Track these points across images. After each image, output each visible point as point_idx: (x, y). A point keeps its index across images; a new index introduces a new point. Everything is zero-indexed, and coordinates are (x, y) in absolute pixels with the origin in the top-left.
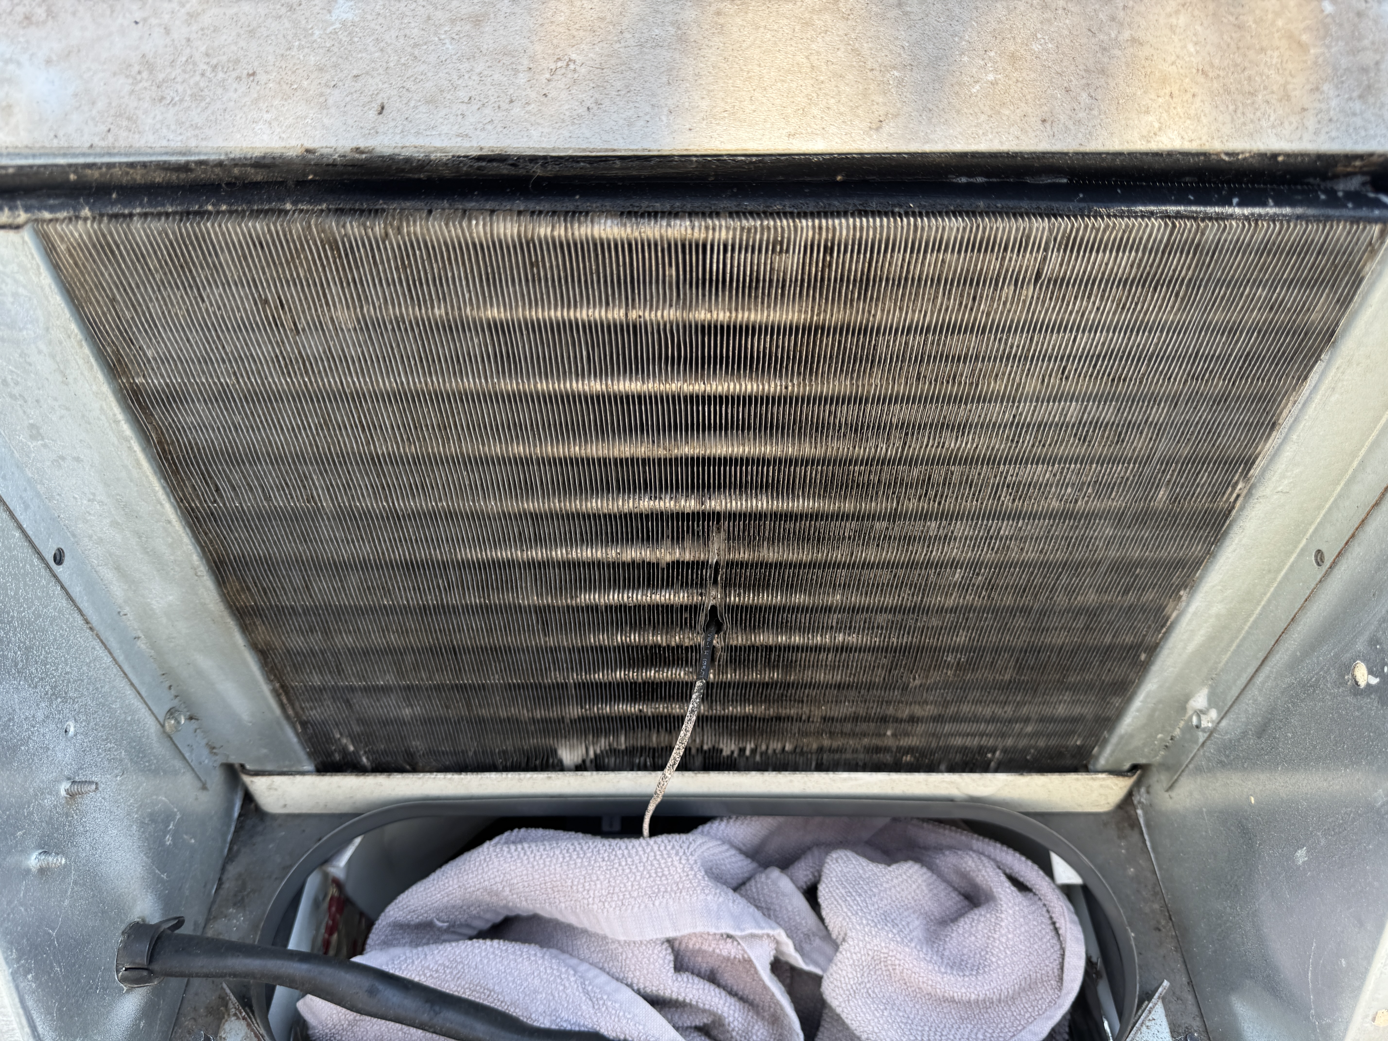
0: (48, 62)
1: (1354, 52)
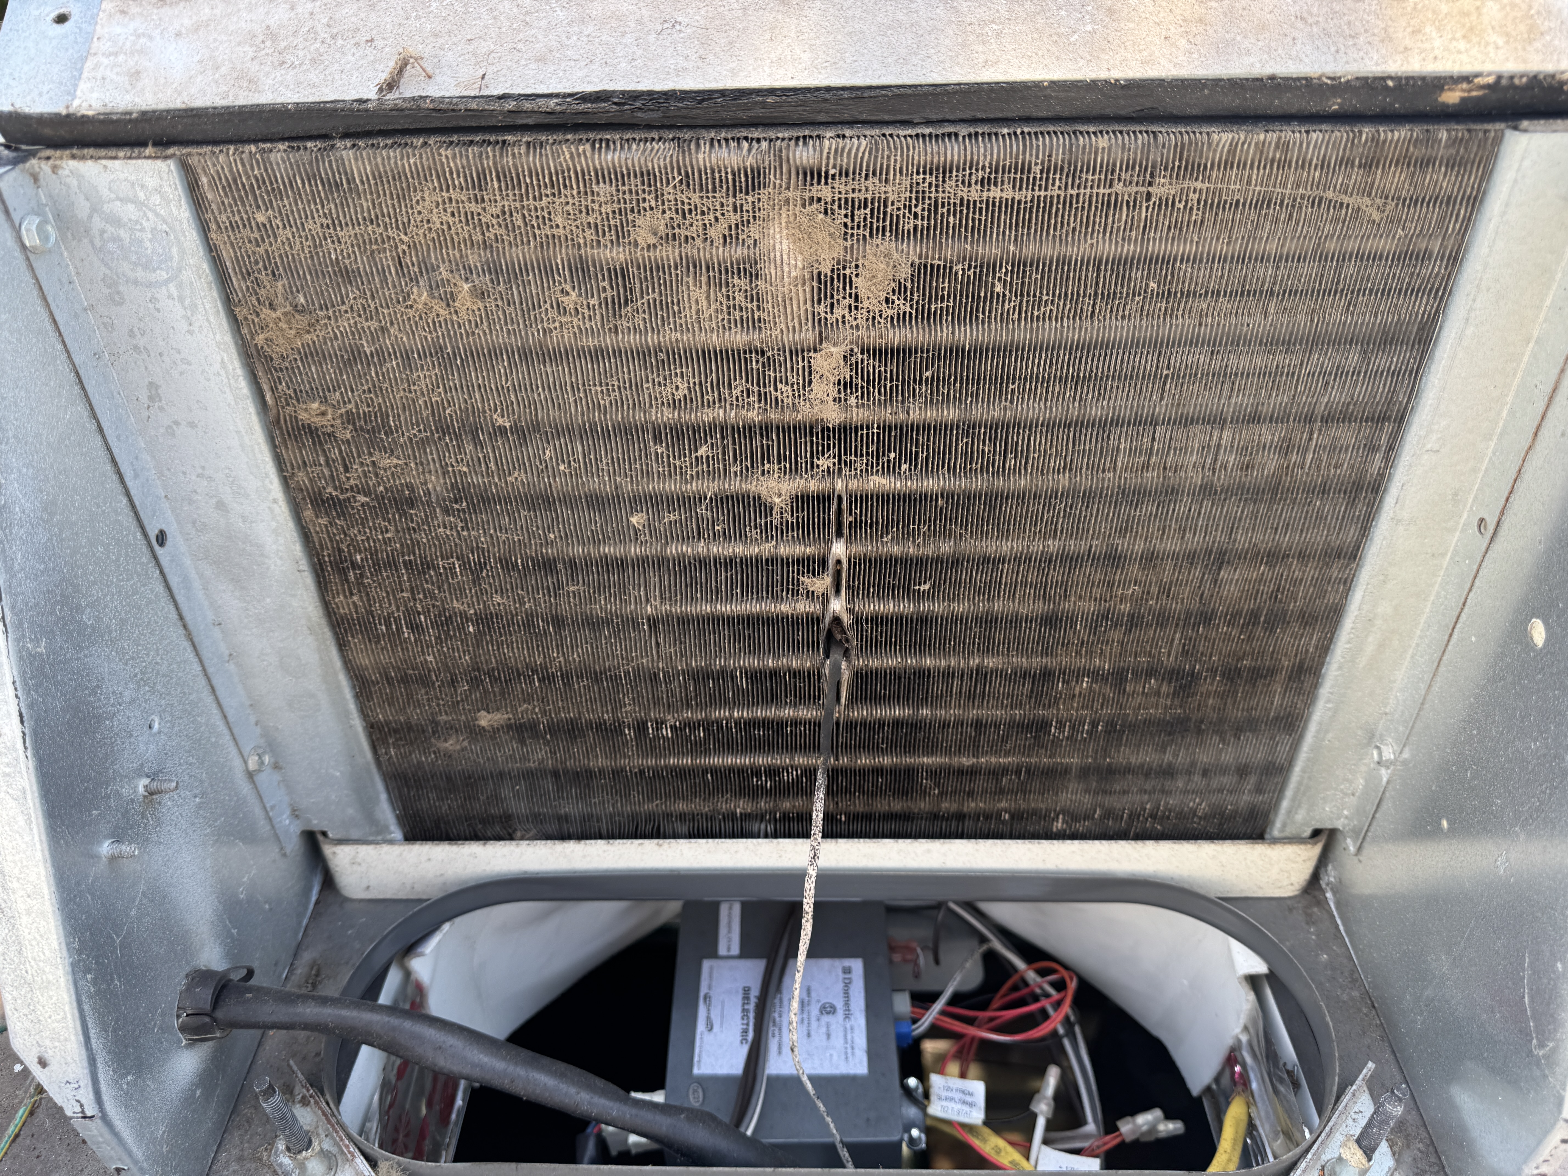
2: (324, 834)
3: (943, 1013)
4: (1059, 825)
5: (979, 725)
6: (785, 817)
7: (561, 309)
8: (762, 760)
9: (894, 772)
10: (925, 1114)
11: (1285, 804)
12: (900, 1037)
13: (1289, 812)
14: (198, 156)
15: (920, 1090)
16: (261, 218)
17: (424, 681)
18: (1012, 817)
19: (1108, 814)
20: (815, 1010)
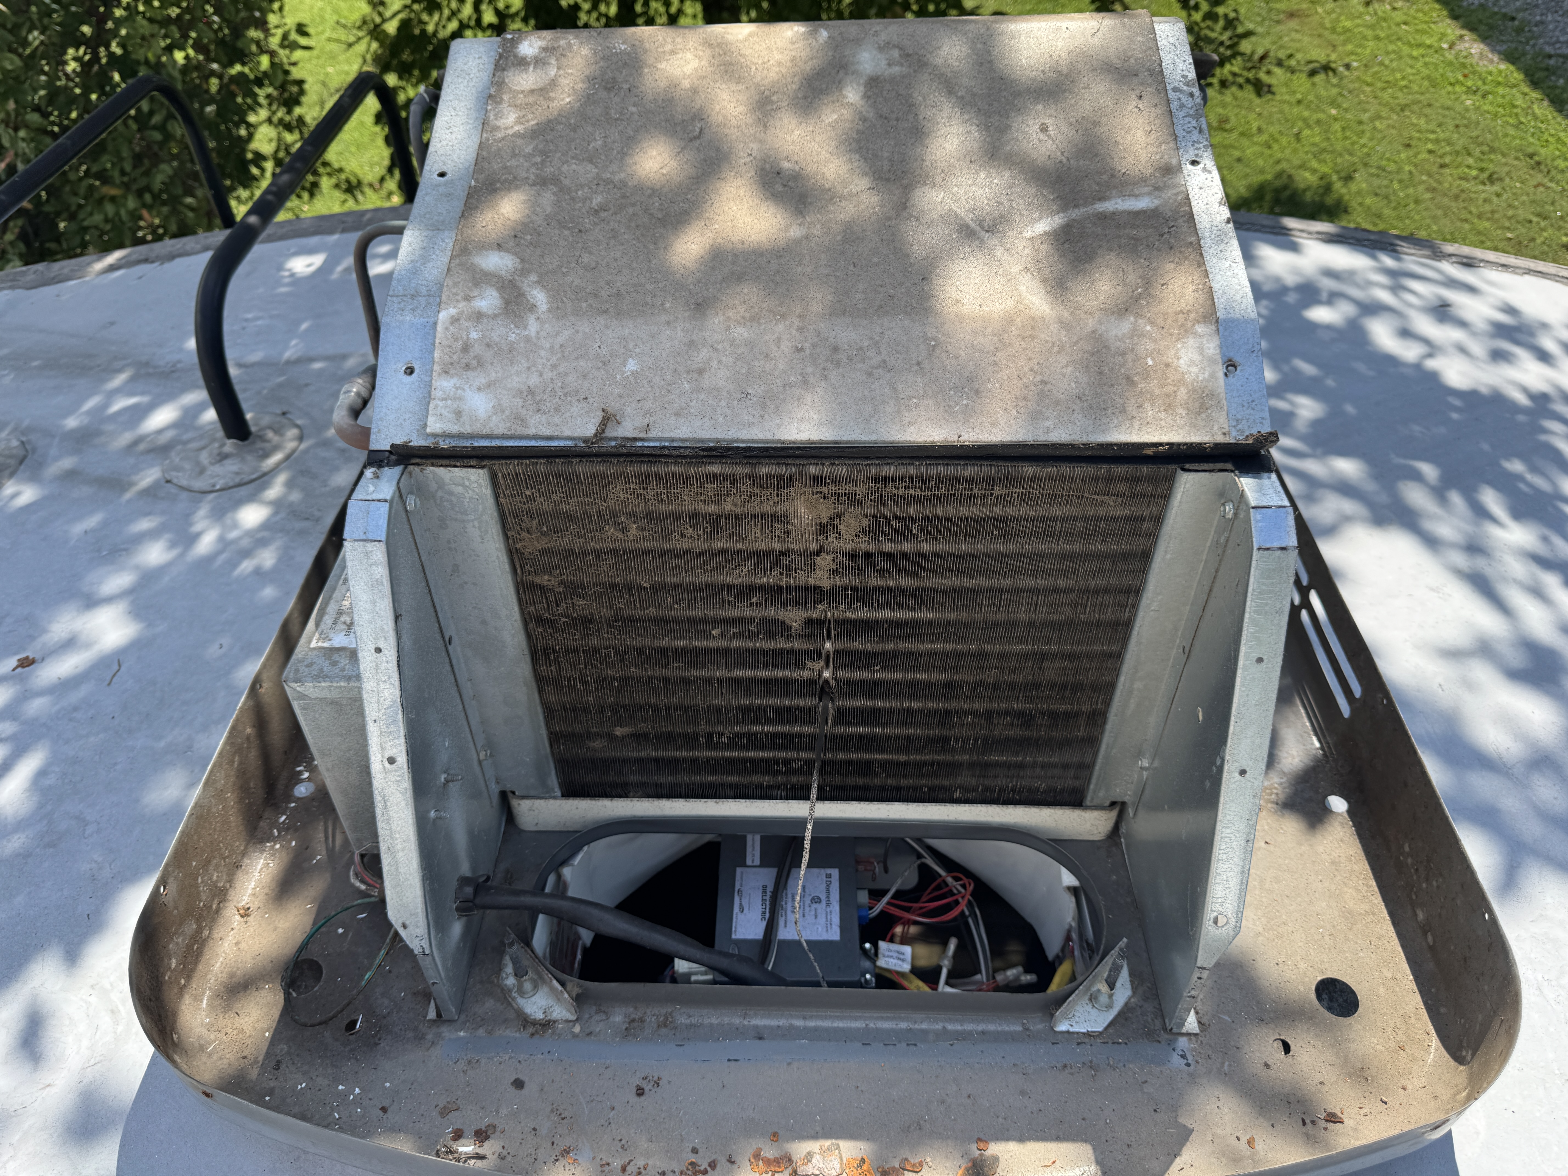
0: (479, 389)
1: (1163, 386)
2: (513, 793)
3: (888, 903)
4: (957, 795)
5: (909, 738)
6: (793, 787)
7: (683, 535)
8: (781, 755)
9: (859, 762)
10: (875, 966)
11: (1092, 787)
12: (860, 918)
13: (1094, 792)
14: (497, 464)
15: (873, 951)
16: (528, 493)
17: (586, 710)
18: (929, 789)
19: (986, 789)
20: (808, 901)
